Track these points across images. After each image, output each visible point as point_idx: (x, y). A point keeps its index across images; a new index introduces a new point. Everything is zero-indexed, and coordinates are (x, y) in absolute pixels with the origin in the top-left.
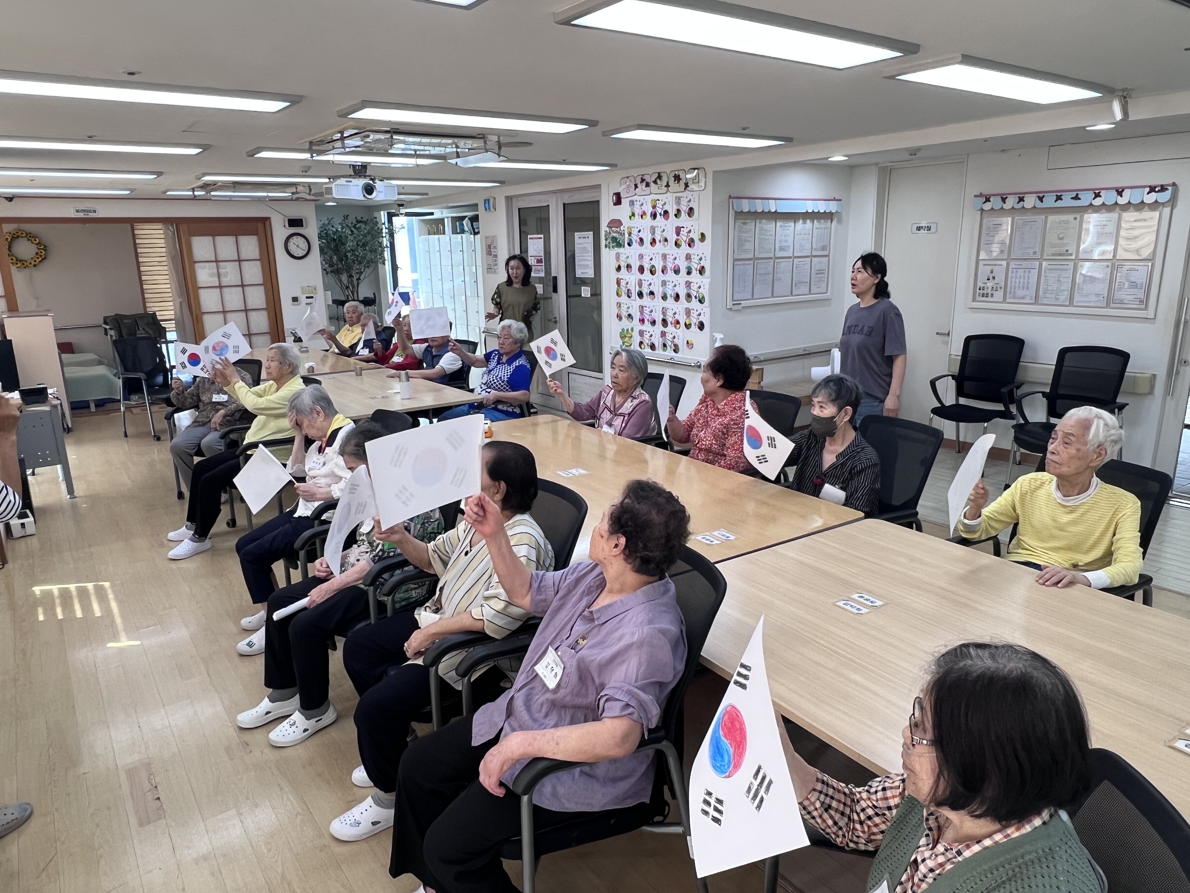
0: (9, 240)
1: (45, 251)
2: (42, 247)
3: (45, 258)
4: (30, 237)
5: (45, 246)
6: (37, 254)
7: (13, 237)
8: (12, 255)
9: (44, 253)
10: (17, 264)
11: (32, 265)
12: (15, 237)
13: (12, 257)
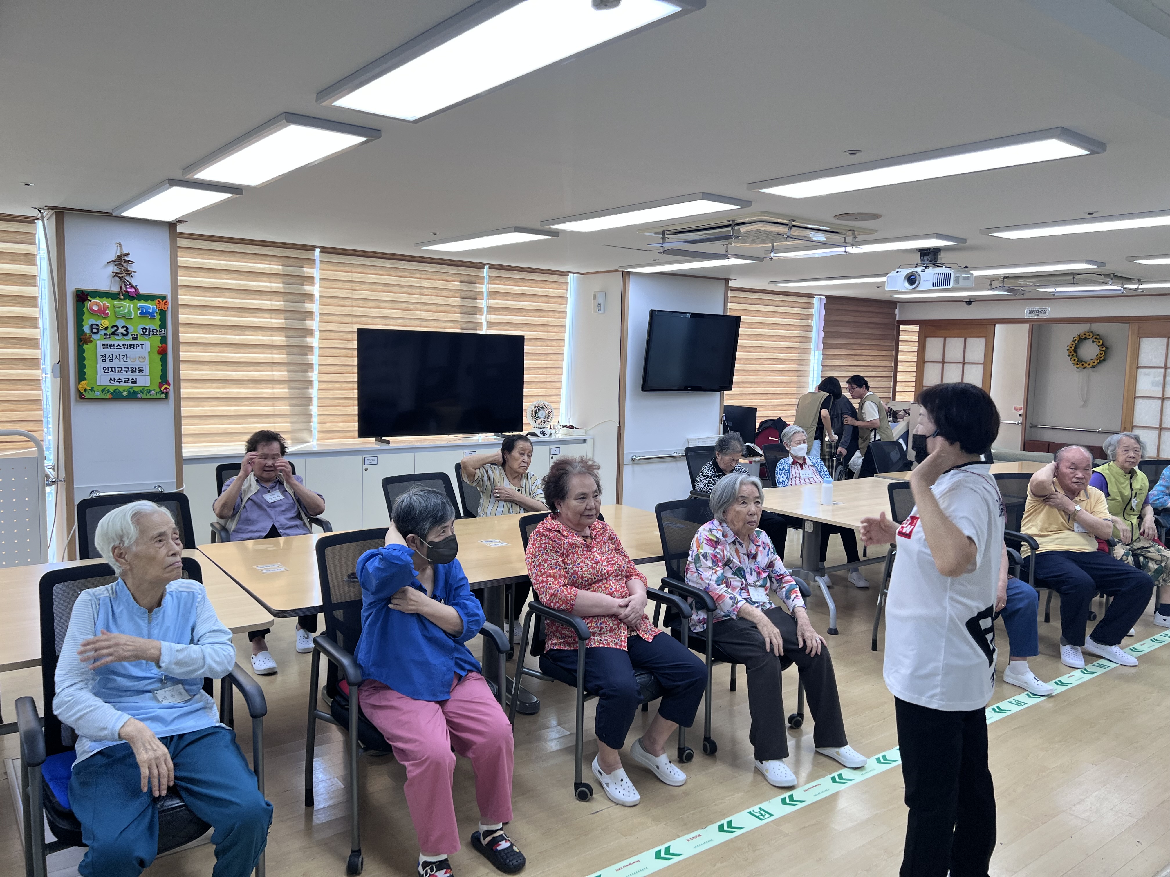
0: (1077, 341)
1: (1105, 352)
2: (1104, 349)
3: (1104, 360)
4: (1097, 337)
5: (1106, 348)
6: (1097, 355)
7: (1080, 338)
8: (1077, 356)
9: (1103, 354)
10: (1077, 364)
11: (1090, 366)
12: (1082, 339)
13: (1075, 358)
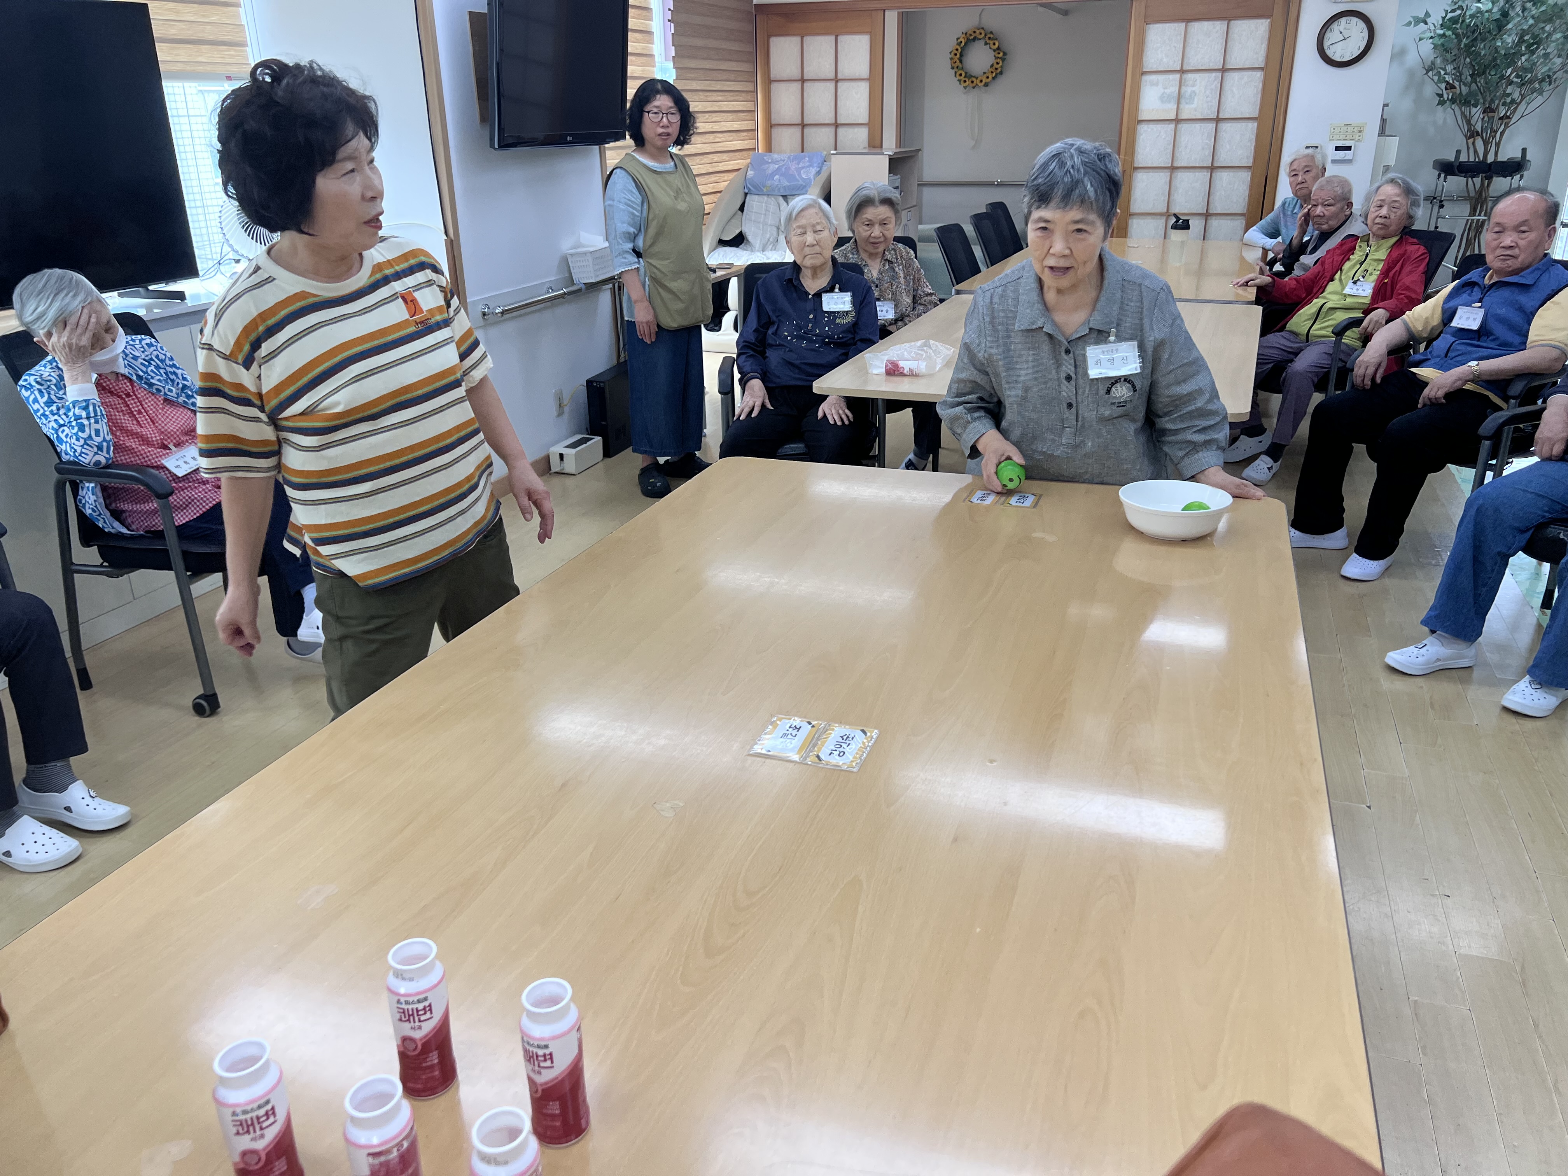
0: (963, 44)
1: (1004, 60)
2: (1001, 55)
3: (1001, 73)
4: (989, 37)
5: (1005, 54)
6: (992, 66)
7: (967, 39)
8: (963, 69)
9: (1001, 64)
10: (965, 81)
11: (983, 84)
12: (970, 39)
13: (960, 72)
